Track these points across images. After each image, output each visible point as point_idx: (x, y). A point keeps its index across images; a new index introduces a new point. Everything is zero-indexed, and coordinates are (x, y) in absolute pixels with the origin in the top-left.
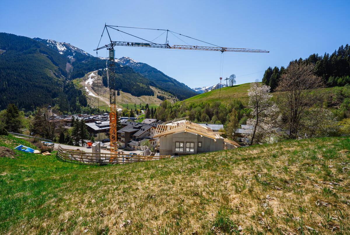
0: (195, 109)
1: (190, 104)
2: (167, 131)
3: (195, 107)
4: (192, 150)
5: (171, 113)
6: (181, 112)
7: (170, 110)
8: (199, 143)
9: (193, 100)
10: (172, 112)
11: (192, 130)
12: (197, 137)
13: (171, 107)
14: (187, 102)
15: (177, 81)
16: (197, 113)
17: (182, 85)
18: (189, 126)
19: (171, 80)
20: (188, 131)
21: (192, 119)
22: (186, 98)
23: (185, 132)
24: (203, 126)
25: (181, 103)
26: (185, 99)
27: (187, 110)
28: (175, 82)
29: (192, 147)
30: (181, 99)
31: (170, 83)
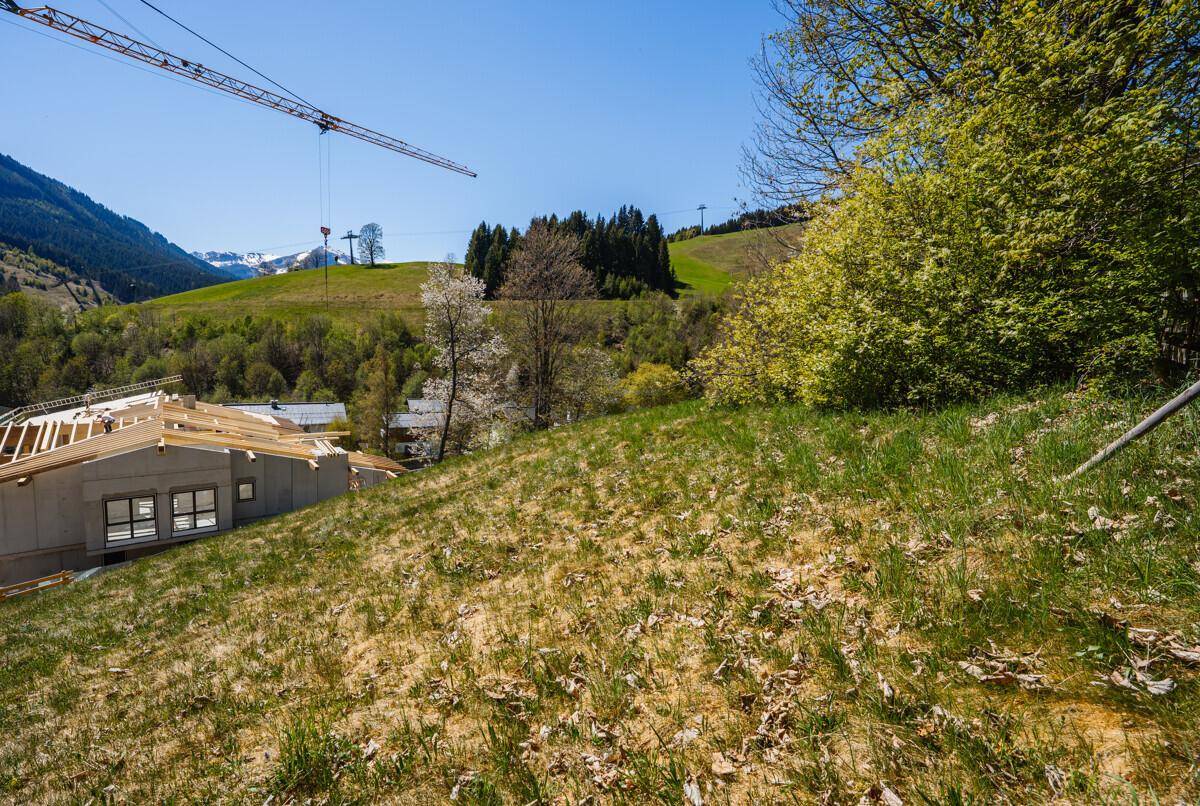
0: (213, 342)
1: (183, 322)
2: (33, 455)
3: (213, 336)
4: (206, 522)
5: (62, 361)
6: (129, 355)
7: (54, 345)
8: (242, 487)
9: (200, 306)
10: (69, 354)
11: (202, 436)
12: (228, 462)
13: (58, 331)
14: (167, 313)
15: (97, 202)
16: (225, 359)
17: (132, 229)
18: (185, 418)
19: (49, 192)
20: (173, 443)
21: (197, 384)
22: (161, 293)
23: (161, 449)
24: (255, 415)
25: (131, 312)
26: (154, 297)
27: (167, 345)
28: (79, 208)
29: (207, 508)
30: (128, 295)
31: (43, 205)
